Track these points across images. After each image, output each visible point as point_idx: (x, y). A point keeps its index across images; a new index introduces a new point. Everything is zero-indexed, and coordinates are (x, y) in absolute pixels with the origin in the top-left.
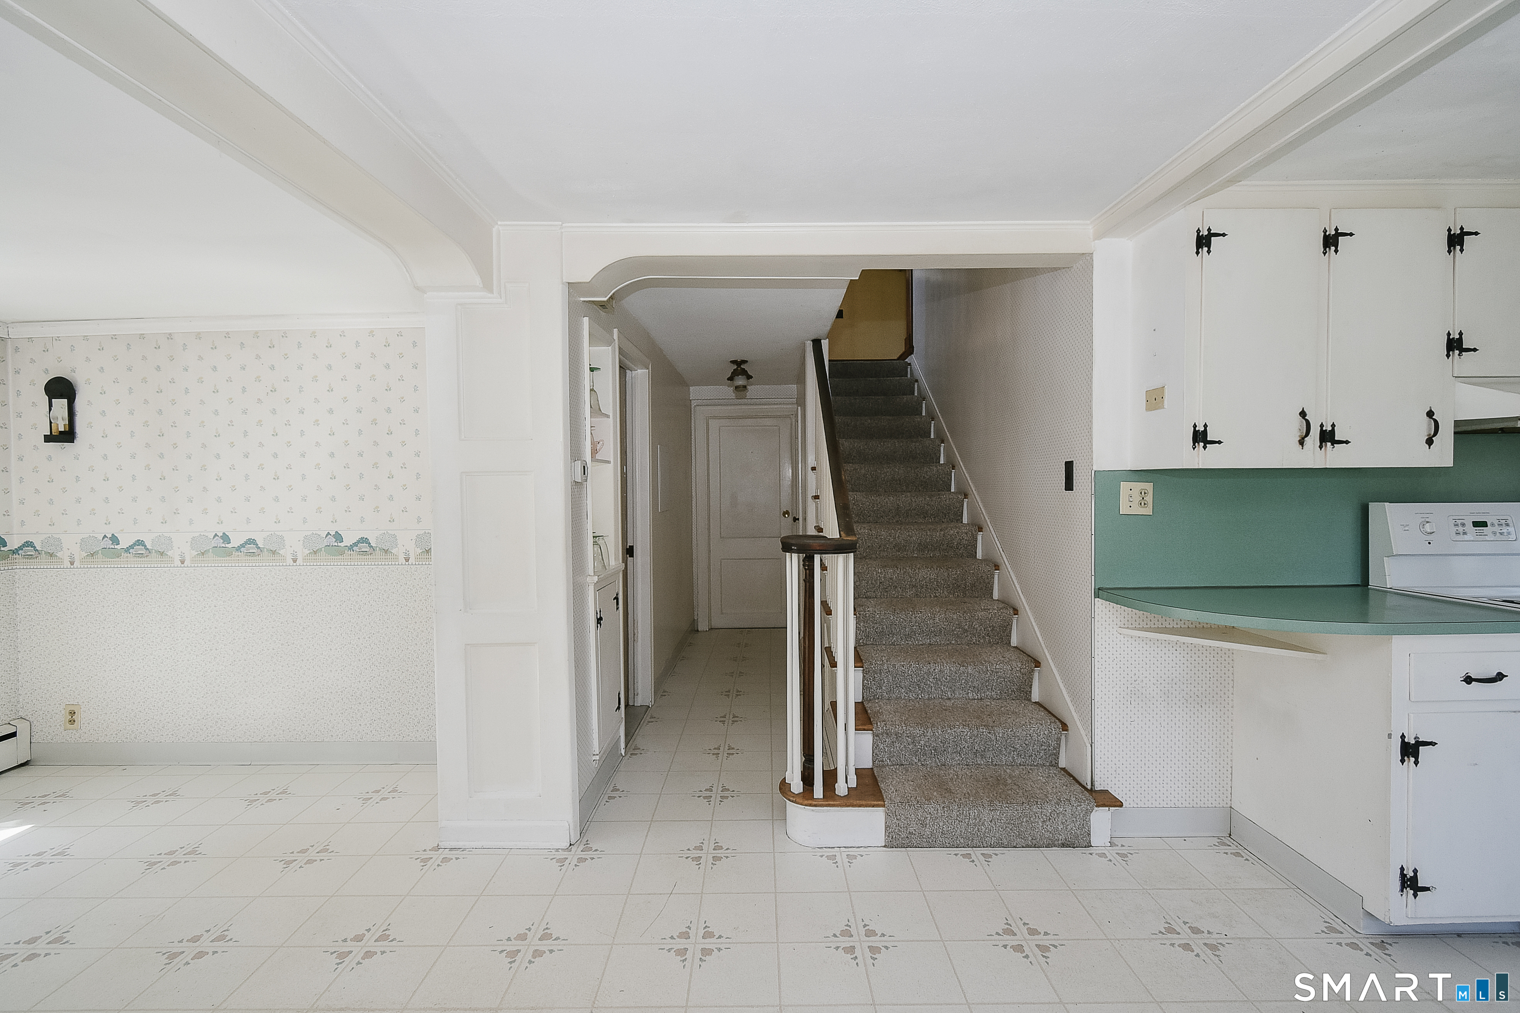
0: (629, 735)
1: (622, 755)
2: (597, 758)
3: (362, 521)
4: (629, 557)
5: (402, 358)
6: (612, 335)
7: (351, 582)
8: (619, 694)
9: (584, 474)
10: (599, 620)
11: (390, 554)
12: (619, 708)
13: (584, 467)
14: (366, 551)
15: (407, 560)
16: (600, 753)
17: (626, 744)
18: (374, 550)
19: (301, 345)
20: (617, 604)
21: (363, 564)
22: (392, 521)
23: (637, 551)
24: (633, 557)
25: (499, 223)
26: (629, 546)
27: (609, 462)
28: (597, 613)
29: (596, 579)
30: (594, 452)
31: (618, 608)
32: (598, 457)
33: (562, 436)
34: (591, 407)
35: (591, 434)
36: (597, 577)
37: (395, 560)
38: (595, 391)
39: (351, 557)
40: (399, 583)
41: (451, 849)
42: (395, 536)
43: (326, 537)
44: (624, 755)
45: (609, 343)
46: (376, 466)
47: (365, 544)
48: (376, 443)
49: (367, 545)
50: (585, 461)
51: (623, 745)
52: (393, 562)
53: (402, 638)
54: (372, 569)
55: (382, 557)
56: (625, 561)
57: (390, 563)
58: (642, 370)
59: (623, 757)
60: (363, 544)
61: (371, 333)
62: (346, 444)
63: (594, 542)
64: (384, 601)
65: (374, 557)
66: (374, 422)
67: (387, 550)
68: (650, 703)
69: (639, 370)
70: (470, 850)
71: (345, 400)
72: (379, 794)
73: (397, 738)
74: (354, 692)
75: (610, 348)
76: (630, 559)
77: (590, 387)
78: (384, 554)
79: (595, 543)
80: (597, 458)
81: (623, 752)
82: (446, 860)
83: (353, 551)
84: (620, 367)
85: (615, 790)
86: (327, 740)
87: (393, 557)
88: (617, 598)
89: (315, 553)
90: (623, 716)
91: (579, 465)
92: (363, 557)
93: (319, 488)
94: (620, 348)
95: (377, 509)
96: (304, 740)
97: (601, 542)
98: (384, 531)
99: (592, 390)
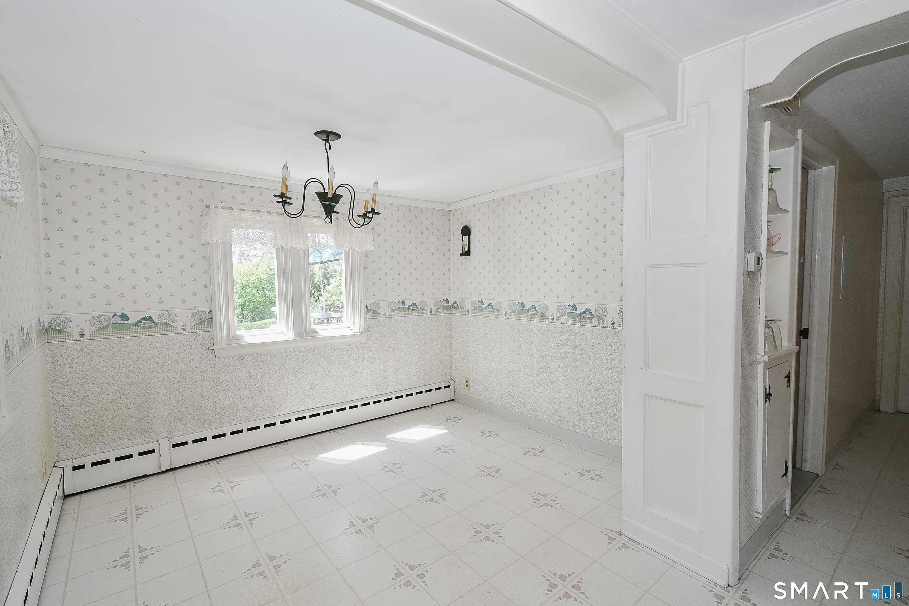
0: (795, 499)
1: (786, 516)
2: (760, 516)
3: (588, 298)
4: (803, 338)
5: (614, 190)
6: (795, 134)
7: (580, 336)
8: (786, 462)
9: (758, 264)
10: (768, 396)
11: (603, 320)
12: (785, 475)
13: (759, 258)
14: (589, 317)
15: (613, 325)
16: (763, 513)
17: (791, 506)
18: (593, 317)
19: (559, 192)
20: (789, 381)
21: (587, 325)
22: (604, 299)
23: (814, 334)
24: (807, 338)
25: (685, 59)
26: (803, 328)
27: (785, 253)
28: (766, 389)
29: (766, 359)
30: (770, 244)
31: (790, 385)
32: (774, 248)
33: (736, 231)
34: (768, 203)
35: (768, 228)
36: (768, 357)
37: (606, 324)
38: (773, 189)
39: (581, 320)
40: (607, 339)
41: (630, 539)
42: (606, 309)
43: (568, 307)
44: (789, 516)
45: (792, 142)
46: (596, 263)
47: (589, 313)
48: (597, 248)
49: (590, 313)
50: (760, 253)
51: (788, 507)
52: (604, 326)
53: (608, 376)
54: (592, 329)
55: (598, 322)
56: (798, 343)
57: (602, 326)
58: (828, 167)
59: (788, 517)
60: (587, 313)
61: (596, 177)
62: (580, 250)
63: (765, 325)
64: (598, 350)
65: (593, 321)
66: (596, 235)
67: (601, 317)
68: (820, 473)
69: (823, 168)
70: (643, 546)
71: (581, 222)
72: (590, 473)
73: (603, 439)
74: (580, 403)
75: (792, 148)
76: (803, 341)
77: (769, 186)
78: (599, 320)
79: (767, 326)
80: (772, 250)
81: (788, 513)
82: (624, 546)
83: (582, 316)
84: (803, 168)
85: (777, 549)
86: (565, 427)
87: (604, 322)
88: (788, 377)
89: (562, 316)
90: (790, 482)
91: (752, 257)
92: (587, 321)
93: (566, 277)
94: (804, 148)
95: (596, 291)
96: (555, 424)
97: (773, 325)
98: (600, 305)
99: (770, 189)
